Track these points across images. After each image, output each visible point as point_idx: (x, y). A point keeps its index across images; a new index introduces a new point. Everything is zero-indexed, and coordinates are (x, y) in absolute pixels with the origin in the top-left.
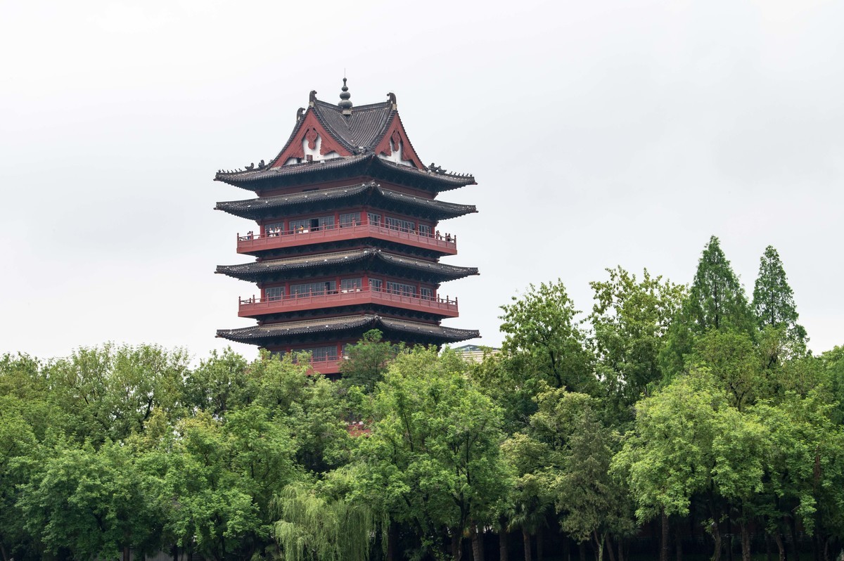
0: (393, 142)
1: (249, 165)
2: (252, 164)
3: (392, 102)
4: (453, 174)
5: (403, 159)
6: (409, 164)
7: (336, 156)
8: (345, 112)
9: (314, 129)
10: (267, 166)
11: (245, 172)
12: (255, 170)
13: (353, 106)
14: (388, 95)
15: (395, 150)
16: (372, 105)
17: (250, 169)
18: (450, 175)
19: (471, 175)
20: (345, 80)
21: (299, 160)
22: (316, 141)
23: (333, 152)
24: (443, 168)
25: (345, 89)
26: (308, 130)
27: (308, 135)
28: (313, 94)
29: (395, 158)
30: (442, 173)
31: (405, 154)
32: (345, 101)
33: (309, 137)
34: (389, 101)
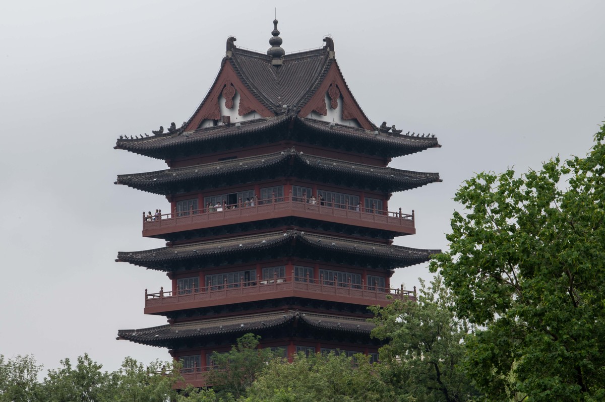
0: (330, 98)
1: (158, 129)
2: (162, 128)
3: (328, 49)
4: (410, 135)
5: (343, 118)
6: (352, 125)
7: (257, 117)
8: (276, 62)
9: (232, 84)
10: (179, 130)
11: (153, 137)
12: (165, 135)
13: (286, 54)
14: (324, 40)
15: (333, 107)
16: (306, 53)
17: (159, 134)
18: (406, 136)
19: (433, 136)
20: (276, 23)
21: (216, 122)
22: (234, 98)
23: (252, 112)
24: (397, 128)
25: (276, 33)
26: (225, 86)
27: (225, 91)
28: (231, 41)
29: (332, 118)
30: (397, 133)
31: (346, 112)
32: (276, 48)
33: (226, 94)
34: (325, 48)
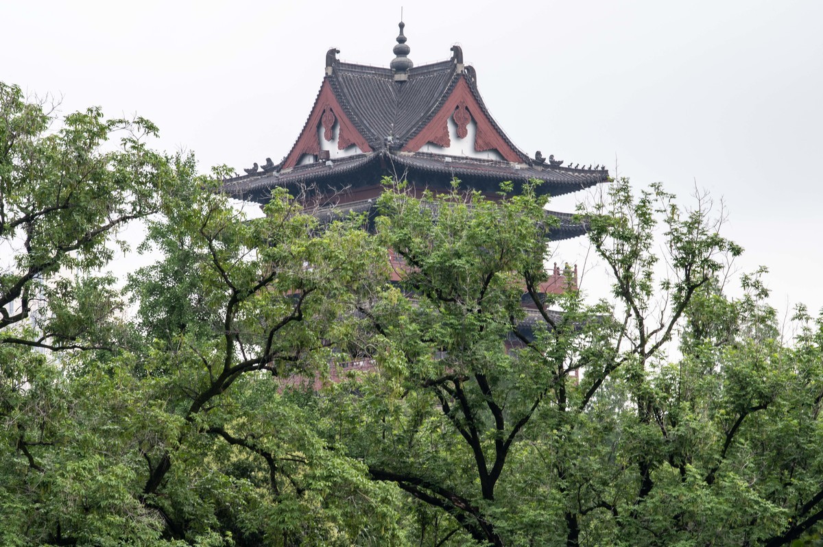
0: (455, 124)
1: (251, 167)
2: (256, 165)
3: (456, 61)
4: (573, 167)
5: (477, 148)
6: (492, 157)
8: (402, 77)
9: (331, 110)
11: (244, 177)
12: (260, 174)
13: (414, 66)
14: (452, 49)
15: (460, 135)
16: (433, 65)
17: (252, 172)
18: (568, 169)
19: (603, 168)
20: (402, 26)
21: (316, 158)
22: (334, 128)
23: (352, 146)
24: (556, 159)
25: (401, 40)
26: (324, 111)
27: (324, 119)
28: (332, 53)
29: (460, 148)
30: (555, 165)
31: (480, 141)
32: (402, 59)
33: (325, 122)
34: (453, 59)
